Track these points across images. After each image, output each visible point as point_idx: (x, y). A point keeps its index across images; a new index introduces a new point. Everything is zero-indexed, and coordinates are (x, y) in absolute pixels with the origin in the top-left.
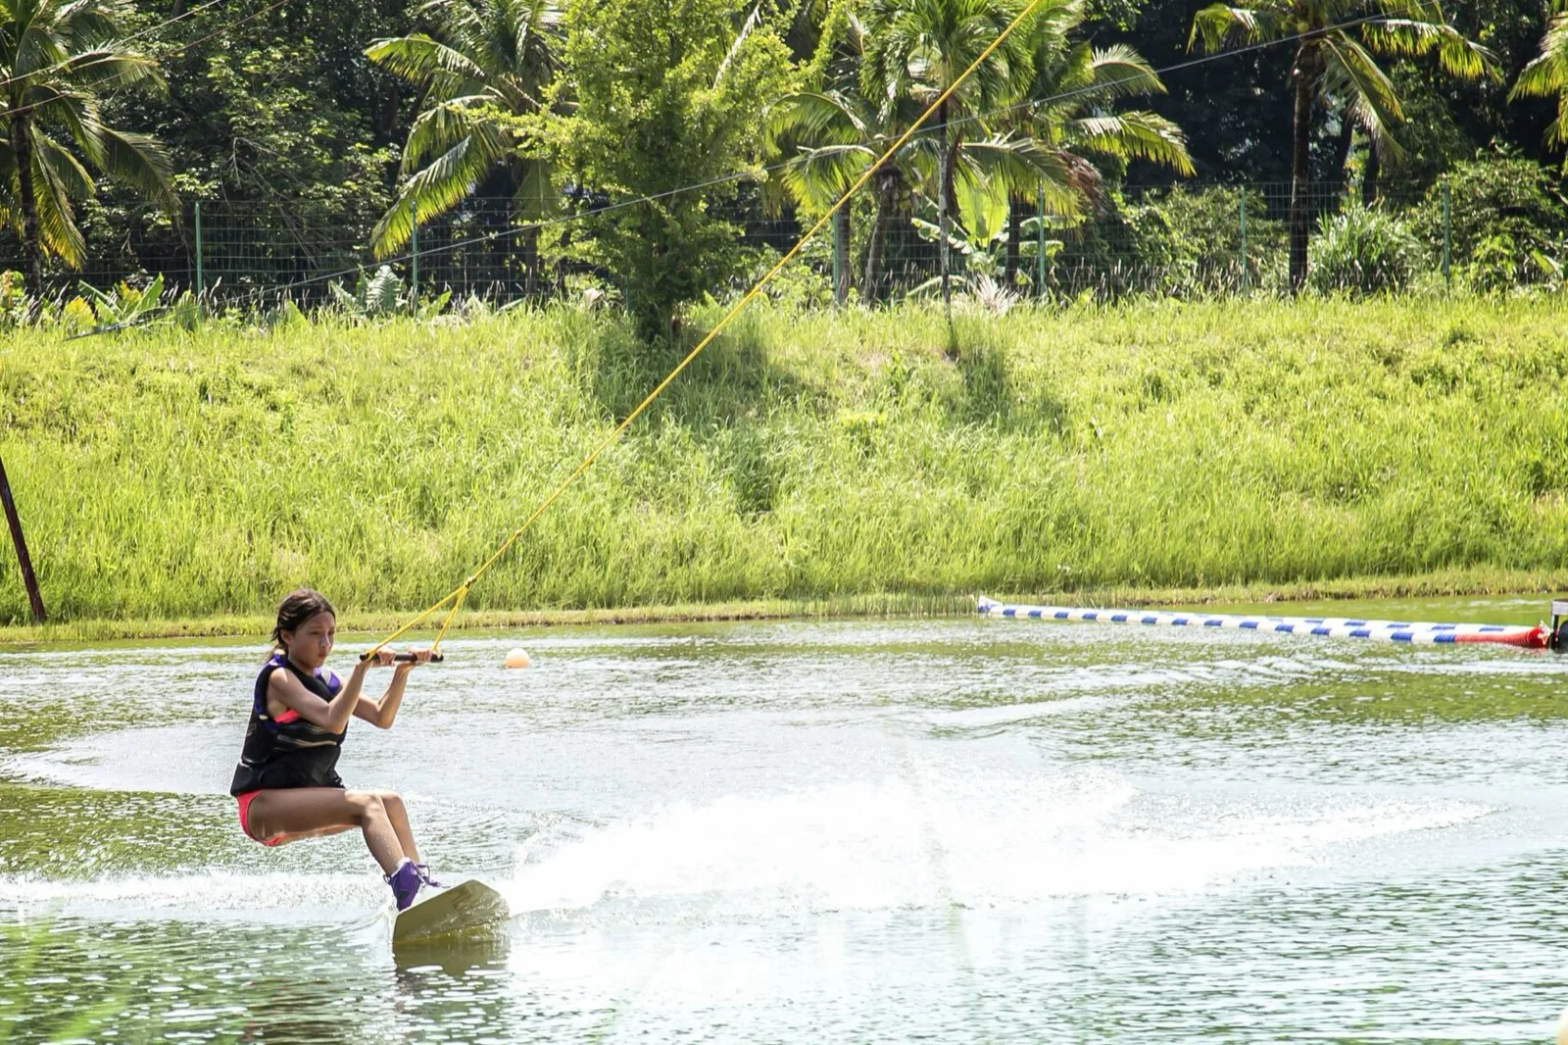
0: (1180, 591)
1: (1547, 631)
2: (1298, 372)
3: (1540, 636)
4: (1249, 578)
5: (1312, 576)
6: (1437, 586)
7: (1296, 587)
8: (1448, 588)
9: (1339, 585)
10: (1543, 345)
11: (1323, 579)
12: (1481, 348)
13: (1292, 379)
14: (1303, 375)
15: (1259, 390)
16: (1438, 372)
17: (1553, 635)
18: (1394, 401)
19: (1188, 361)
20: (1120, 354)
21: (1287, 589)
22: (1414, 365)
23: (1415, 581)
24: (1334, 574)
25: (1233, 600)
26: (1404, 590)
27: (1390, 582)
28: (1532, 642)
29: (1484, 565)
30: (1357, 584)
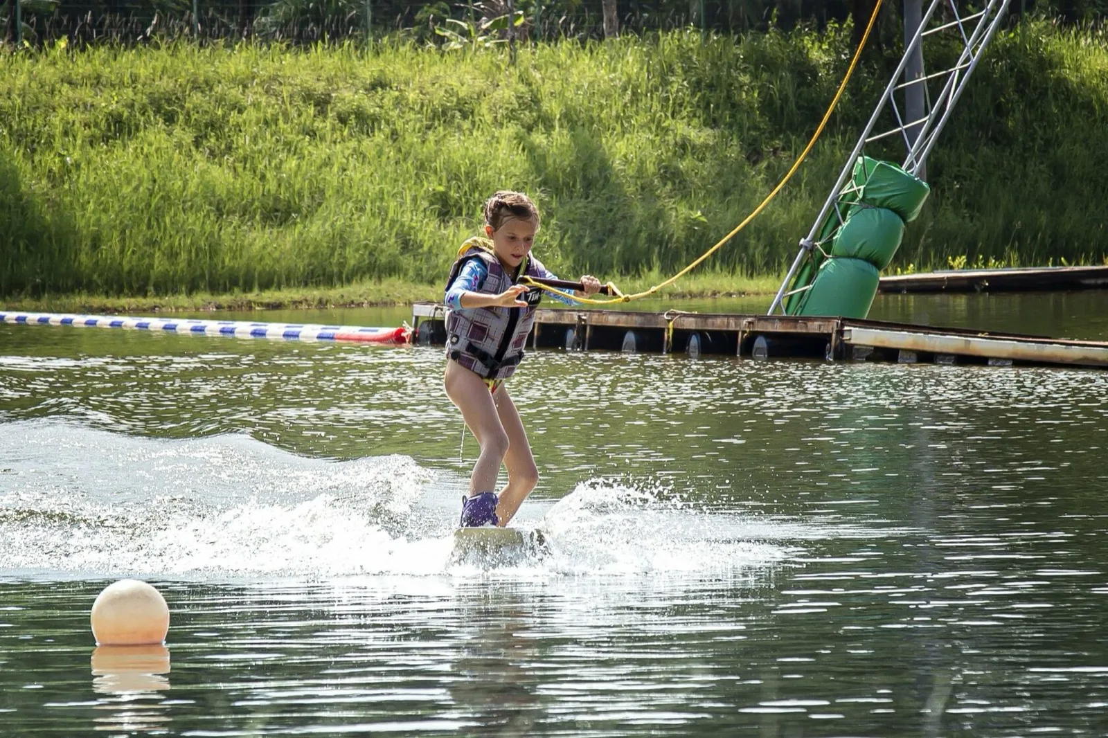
0: (132, 300)
1: (409, 331)
2: (240, 112)
3: (404, 334)
4: (192, 289)
5: (247, 287)
6: (353, 298)
7: (233, 297)
8: (362, 299)
9: (269, 296)
10: (450, 92)
11: (256, 291)
12: (397, 93)
13: (234, 117)
14: (244, 116)
15: (207, 127)
16: (360, 115)
17: (414, 333)
18: (322, 139)
19: (145, 100)
20: (86, 94)
21: (225, 299)
22: (341, 107)
23: (335, 293)
24: (265, 285)
25: (177, 308)
26: (324, 300)
27: (315, 293)
28: (398, 339)
29: (394, 279)
30: (285, 295)
